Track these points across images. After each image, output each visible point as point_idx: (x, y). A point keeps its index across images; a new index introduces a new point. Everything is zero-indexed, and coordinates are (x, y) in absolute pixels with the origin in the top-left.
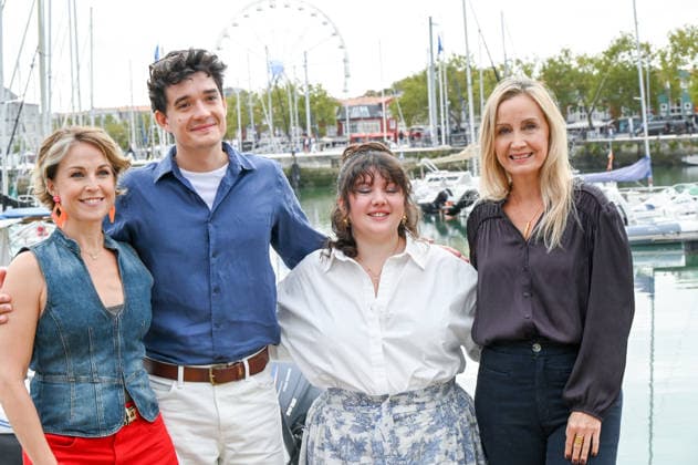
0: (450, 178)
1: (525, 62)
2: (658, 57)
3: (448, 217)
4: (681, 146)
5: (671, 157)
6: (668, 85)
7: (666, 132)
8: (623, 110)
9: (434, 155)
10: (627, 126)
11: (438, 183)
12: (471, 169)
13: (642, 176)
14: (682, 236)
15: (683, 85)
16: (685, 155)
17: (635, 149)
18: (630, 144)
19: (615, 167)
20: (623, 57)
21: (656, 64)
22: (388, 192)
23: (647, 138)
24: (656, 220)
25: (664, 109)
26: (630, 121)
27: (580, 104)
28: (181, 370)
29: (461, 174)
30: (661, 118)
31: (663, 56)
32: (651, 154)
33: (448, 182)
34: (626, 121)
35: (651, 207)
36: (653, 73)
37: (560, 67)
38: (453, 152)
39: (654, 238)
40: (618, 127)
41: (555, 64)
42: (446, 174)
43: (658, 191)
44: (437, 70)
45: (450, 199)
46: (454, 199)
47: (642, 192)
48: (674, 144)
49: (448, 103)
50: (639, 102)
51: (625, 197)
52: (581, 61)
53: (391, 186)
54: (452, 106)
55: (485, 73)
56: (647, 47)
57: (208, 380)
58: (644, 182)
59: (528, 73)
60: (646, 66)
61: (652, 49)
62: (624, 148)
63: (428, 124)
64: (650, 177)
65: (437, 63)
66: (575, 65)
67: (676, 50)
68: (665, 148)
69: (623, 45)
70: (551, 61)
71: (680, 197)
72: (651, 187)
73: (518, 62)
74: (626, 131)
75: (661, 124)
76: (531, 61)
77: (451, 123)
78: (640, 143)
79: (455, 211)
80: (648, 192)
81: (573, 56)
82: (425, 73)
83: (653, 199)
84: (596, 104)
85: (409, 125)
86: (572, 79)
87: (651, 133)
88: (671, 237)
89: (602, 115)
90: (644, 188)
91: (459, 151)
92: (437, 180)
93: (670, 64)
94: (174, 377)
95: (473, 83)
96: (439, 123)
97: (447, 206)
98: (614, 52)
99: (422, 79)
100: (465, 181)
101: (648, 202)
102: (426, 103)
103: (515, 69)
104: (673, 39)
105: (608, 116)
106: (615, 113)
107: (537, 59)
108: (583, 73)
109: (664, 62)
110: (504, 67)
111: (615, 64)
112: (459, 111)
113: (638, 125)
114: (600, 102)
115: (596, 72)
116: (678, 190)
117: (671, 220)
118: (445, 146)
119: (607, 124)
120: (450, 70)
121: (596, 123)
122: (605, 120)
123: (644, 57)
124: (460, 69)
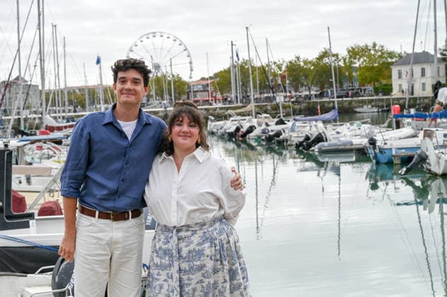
0: (242, 120)
1: (278, 63)
2: (342, 60)
3: (241, 139)
4: (353, 103)
5: (349, 108)
6: (347, 74)
7: (347, 97)
8: (326, 86)
9: (234, 108)
10: (327, 93)
11: (236, 122)
12: (252, 115)
13: (334, 117)
14: (353, 147)
15: (354, 74)
16: (356, 108)
17: (331, 105)
18: (329, 102)
19: (322, 114)
20: (326, 60)
21: (341, 63)
22: (191, 126)
23: (336, 100)
24: (341, 139)
25: (345, 86)
26: (329, 91)
27: (305, 83)
28: (97, 213)
29: (247, 118)
30: (344, 90)
31: (345, 60)
32: (338, 107)
33: (241, 121)
34: (327, 91)
35: (338, 133)
36: (340, 68)
37: (295, 65)
38: (243, 107)
39: (341, 147)
40: (321, 95)
41: (293, 64)
42: (239, 118)
43: (341, 125)
44: (235, 67)
45: (242, 130)
46: (244, 130)
47: (334, 125)
48: (350, 102)
49: (241, 83)
50: (332, 82)
51: (326, 128)
52: (305, 62)
53: (193, 124)
54: (243, 85)
55: (259, 68)
56: (337, 55)
57: (110, 219)
58: (335, 121)
59: (280, 69)
60: (337, 65)
61: (340, 57)
62: (326, 105)
63: (231, 93)
64: (338, 118)
65: (235, 64)
66: (302, 64)
67: (351, 57)
68: (346, 105)
69: (325, 54)
70: (291, 62)
71: (352, 128)
72: (338, 123)
73: (275, 63)
74: (327, 96)
75: (344, 93)
76: (281, 62)
77: (242, 93)
78: (334, 102)
79: (244, 135)
80: (337, 125)
81: (301, 60)
82: (230, 68)
83: (339, 129)
84: (312, 83)
85: (222, 94)
86: (301, 71)
87: (338, 97)
88: (348, 147)
89: (315, 88)
90: (335, 124)
91: (246, 107)
92: (236, 120)
93: (348, 64)
94: (94, 216)
95: (253, 74)
96: (237, 93)
97: (240, 133)
98: (321, 57)
99: (228, 72)
100: (250, 121)
101: (337, 130)
102: (230, 84)
103: (273, 66)
104: (349, 51)
105: (319, 89)
106: (322, 87)
107: (284, 62)
108: (306, 68)
109: (345, 63)
110: (268, 66)
111: (322, 64)
112: (246, 87)
113: (332, 94)
114: (315, 82)
115: (312, 68)
116: (352, 124)
117: (348, 139)
118: (240, 104)
119: (318, 93)
120: (242, 67)
121: (313, 93)
122: (317, 91)
123: (335, 60)
124: (246, 67)
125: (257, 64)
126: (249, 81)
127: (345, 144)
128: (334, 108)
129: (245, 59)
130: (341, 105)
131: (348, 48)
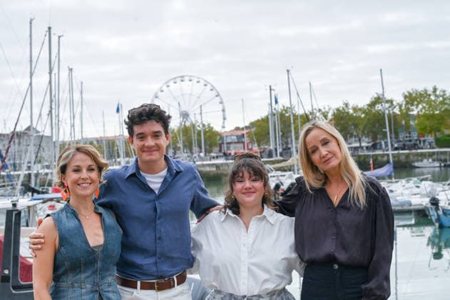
0: (281, 176)
1: (323, 111)
2: (397, 107)
4: (411, 156)
5: (407, 162)
6: (403, 122)
7: (403, 149)
8: (379, 136)
9: (273, 163)
10: (381, 145)
12: (294, 171)
13: (389, 173)
14: (412, 208)
15: (412, 123)
16: (414, 162)
17: (385, 158)
18: (383, 156)
19: (374, 169)
20: (379, 107)
21: (397, 111)
23: (390, 152)
25: (401, 136)
26: (383, 143)
27: (355, 133)
28: (139, 283)
29: (288, 173)
30: (400, 141)
31: (400, 106)
32: (394, 161)
33: (280, 178)
34: (380, 143)
35: (392, 191)
36: (395, 115)
37: (343, 113)
38: (284, 161)
39: (397, 208)
40: (374, 147)
41: (341, 111)
42: (279, 173)
43: (396, 182)
44: (274, 115)
45: (282, 187)
47: (389, 182)
48: (407, 156)
49: (281, 133)
50: (386, 132)
52: (355, 109)
54: (283, 136)
55: (302, 116)
56: (391, 102)
57: (154, 289)
58: (390, 177)
59: (325, 117)
60: (391, 112)
61: (394, 103)
62: (379, 158)
63: (270, 145)
64: (393, 174)
65: (274, 111)
66: (351, 111)
67: (407, 103)
68: (403, 158)
69: (378, 100)
70: (338, 110)
71: (407, 185)
72: (393, 180)
73: (320, 110)
74: (381, 149)
75: (400, 145)
76: (327, 109)
77: (283, 145)
78: (388, 155)
80: (392, 182)
81: (350, 107)
82: (267, 117)
84: (363, 134)
85: (259, 146)
86: (349, 120)
87: (393, 149)
88: (406, 208)
89: (367, 139)
90: (390, 180)
91: (287, 160)
92: (274, 176)
93: (404, 111)
94: (135, 287)
95: (294, 123)
96: (276, 145)
97: (280, 191)
98: (373, 104)
99: (266, 120)
100: (291, 177)
102: (269, 134)
103: (318, 114)
104: (406, 97)
105: (370, 140)
106: (374, 139)
107: (329, 109)
108: (356, 116)
109: (401, 110)
110: (311, 113)
111: (374, 111)
112: (287, 138)
113: (387, 146)
114: (366, 132)
115: (363, 116)
116: (408, 182)
117: (405, 198)
118: (279, 158)
119: (370, 145)
120: (282, 115)
121: (364, 144)
122: (368, 143)
123: (390, 107)
124: (287, 115)
125: (300, 111)
126: (291, 131)
127: (402, 205)
128: (388, 162)
129: (286, 106)
130: (396, 159)
131: (404, 93)
